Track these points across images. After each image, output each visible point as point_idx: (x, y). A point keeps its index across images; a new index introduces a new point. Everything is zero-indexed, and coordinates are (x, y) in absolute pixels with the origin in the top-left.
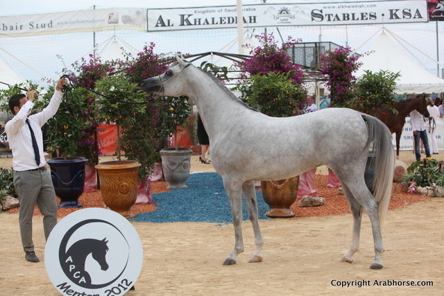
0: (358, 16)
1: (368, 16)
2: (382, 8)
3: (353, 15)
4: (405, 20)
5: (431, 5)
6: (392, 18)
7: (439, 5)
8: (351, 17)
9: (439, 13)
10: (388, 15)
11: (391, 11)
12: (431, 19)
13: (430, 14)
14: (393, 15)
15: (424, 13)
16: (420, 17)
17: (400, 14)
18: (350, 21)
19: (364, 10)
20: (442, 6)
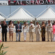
4: (3, 5)
5: (9, 2)
11: (0, 3)
12: (9, 5)
20: (11, 2)
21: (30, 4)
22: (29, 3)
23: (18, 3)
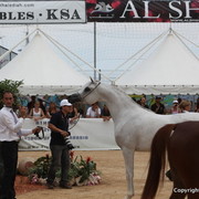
0: (15, 15)
1: (25, 16)
2: (40, 8)
3: (10, 14)
4: (63, 21)
5: (89, 6)
6: (49, 18)
7: (98, 6)
8: (8, 16)
9: (98, 14)
10: (45, 15)
11: (49, 11)
12: (89, 20)
13: (88, 15)
14: (51, 15)
15: (82, 14)
16: (78, 18)
17: (58, 14)
18: (7, 21)
19: (21, 9)
20: (100, 7)
21: (188, 16)
22: (184, 14)
23: (134, 9)
